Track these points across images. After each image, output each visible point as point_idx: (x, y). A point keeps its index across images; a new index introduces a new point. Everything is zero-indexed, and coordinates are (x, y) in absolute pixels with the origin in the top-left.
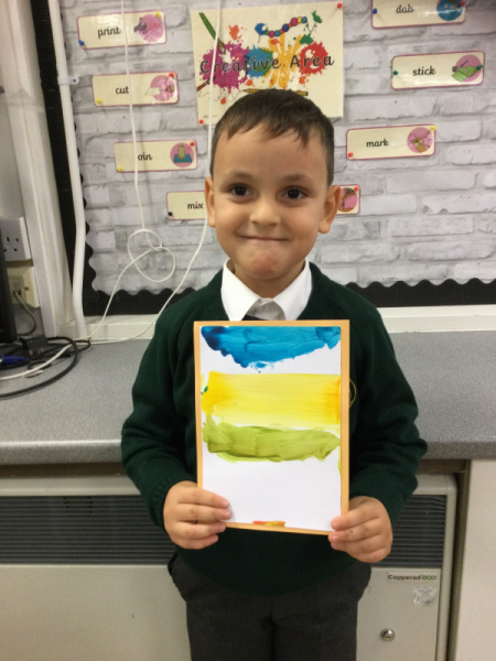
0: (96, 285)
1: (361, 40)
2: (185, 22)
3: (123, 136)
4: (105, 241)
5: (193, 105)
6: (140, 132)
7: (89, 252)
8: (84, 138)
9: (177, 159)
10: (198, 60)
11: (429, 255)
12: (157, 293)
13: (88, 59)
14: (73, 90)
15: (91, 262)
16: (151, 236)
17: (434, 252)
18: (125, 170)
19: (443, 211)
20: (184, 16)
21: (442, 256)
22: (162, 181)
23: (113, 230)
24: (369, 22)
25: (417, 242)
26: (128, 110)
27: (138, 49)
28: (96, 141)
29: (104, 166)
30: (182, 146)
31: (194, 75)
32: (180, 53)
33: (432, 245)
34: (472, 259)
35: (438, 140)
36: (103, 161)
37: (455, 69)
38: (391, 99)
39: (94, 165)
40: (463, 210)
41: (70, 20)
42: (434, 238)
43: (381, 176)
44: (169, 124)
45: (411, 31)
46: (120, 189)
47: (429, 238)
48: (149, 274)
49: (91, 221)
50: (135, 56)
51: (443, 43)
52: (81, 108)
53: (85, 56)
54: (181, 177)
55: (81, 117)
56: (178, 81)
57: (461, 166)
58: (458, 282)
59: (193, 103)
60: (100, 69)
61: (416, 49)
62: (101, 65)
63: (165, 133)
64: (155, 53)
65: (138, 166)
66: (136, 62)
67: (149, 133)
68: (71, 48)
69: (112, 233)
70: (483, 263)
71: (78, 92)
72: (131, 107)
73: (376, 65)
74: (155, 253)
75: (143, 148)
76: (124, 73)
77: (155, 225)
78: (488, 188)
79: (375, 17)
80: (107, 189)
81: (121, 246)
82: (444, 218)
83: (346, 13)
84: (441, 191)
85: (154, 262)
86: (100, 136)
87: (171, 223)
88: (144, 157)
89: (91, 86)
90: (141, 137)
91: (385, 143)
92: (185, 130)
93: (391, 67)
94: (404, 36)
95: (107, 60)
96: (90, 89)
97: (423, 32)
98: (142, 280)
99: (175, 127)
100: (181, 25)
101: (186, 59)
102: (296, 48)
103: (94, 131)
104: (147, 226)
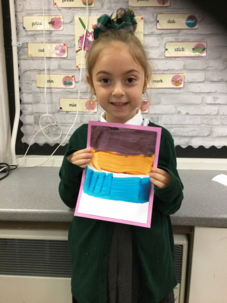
0: (23, 140)
1: (152, 34)
2: (72, 21)
3: (41, 71)
4: (29, 119)
5: (74, 59)
6: (49, 70)
7: (21, 124)
8: (22, 71)
9: (65, 83)
10: (77, 39)
11: (180, 134)
12: (53, 145)
13: (27, 35)
14: (19, 49)
15: (22, 129)
16: (51, 118)
17: (183, 132)
18: (40, 87)
19: (187, 114)
20: (72, 19)
21: (186, 134)
22: (57, 93)
23: (33, 114)
24: (155, 26)
25: (175, 127)
26: (43, 60)
27: (50, 32)
28: (28, 73)
29: (31, 84)
30: (68, 77)
31: (75, 45)
32: (69, 35)
33: (182, 129)
34: (200, 137)
35: (185, 81)
36: (30, 82)
37: (193, 49)
38: (165, 61)
39: (26, 84)
40: (196, 114)
41: (20, 17)
42: (183, 126)
43: (159, 96)
44: (62, 67)
45: (174, 31)
46: (38, 95)
47: (180, 126)
48: (49, 136)
49: (23, 109)
50: (48, 35)
51: (188, 37)
52: (22, 57)
53: (25, 34)
54: (67, 91)
55: (22, 61)
56: (67, 48)
57: (196, 93)
58: (194, 147)
59: (74, 58)
60: (32, 40)
61: (176, 39)
62: (32, 38)
63: (60, 71)
64: (57, 34)
65: (46, 85)
66: (49, 38)
67: (53, 70)
68: (19, 30)
69: (33, 116)
70: (205, 139)
71: (21, 49)
72: (45, 58)
73: (158, 46)
74: (53, 126)
75: (49, 77)
76: (43, 43)
77: (53, 113)
78: (208, 104)
79: (158, 24)
80: (31, 95)
81: (36, 122)
82: (188, 117)
83: (145, 22)
84: (186, 104)
85: (52, 131)
86: (30, 71)
87: (61, 113)
88: (50, 81)
89: (27, 47)
90: (49, 72)
91: (161, 81)
92: (69, 70)
93: (165, 47)
94: (171, 33)
95: (36, 36)
96: (26, 49)
97: (179, 32)
98: (46, 139)
99: (66, 69)
100: (70, 22)
101: (72, 38)
103: (27, 68)
104: (49, 113)
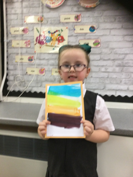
4: (11, 78)
7: (7, 80)
8: (9, 54)
10: (35, 38)
13: (11, 37)
14: (7, 43)
15: (8, 83)
16: (21, 77)
19: (91, 77)
20: (33, 28)
21: (91, 88)
22: (25, 65)
27: (23, 35)
29: (13, 61)
30: (30, 57)
32: (31, 36)
34: (99, 89)
37: (94, 43)
40: (96, 77)
41: (9, 28)
44: (28, 52)
46: (16, 66)
48: (21, 87)
49: (8, 73)
50: (21, 37)
55: (9, 49)
57: (96, 66)
59: (34, 48)
60: (14, 39)
61: (84, 38)
63: (27, 54)
64: (26, 36)
65: (19, 61)
69: (13, 76)
72: (19, 48)
75: (22, 57)
76: (19, 40)
77: (23, 75)
78: (102, 72)
79: (75, 31)
80: (13, 66)
83: (69, 30)
85: (22, 84)
86: (13, 54)
87: (27, 75)
90: (21, 54)
92: (31, 53)
93: (79, 42)
94: (82, 35)
95: (16, 37)
96: (11, 43)
97: (86, 35)
102: (57, 37)
103: (11, 52)
